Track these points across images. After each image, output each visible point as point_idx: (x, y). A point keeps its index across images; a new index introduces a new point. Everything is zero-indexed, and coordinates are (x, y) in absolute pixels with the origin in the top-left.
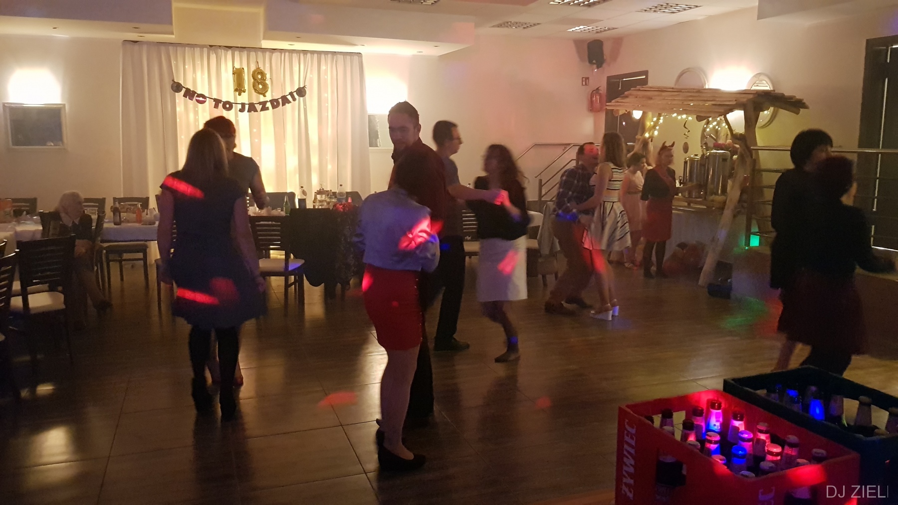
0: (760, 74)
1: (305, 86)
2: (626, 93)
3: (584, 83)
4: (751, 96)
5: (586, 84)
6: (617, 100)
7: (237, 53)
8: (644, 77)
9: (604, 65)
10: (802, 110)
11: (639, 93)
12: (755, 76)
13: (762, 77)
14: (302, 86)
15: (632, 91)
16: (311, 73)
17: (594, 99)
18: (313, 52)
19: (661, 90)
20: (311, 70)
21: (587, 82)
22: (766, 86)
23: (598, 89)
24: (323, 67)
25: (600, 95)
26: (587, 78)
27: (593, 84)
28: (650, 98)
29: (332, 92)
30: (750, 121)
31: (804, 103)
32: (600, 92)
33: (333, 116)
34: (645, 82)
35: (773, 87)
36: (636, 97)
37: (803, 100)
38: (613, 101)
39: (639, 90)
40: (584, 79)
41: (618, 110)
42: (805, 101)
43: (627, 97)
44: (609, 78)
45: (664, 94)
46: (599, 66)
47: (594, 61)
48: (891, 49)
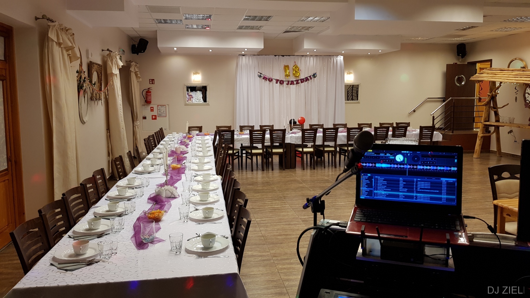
7: (286, 58)
9: (466, 57)
14: (315, 73)
15: (485, 71)
19: (502, 70)
24: (324, 63)
38: (474, 76)
41: (478, 80)
46: (463, 57)
47: (461, 55)
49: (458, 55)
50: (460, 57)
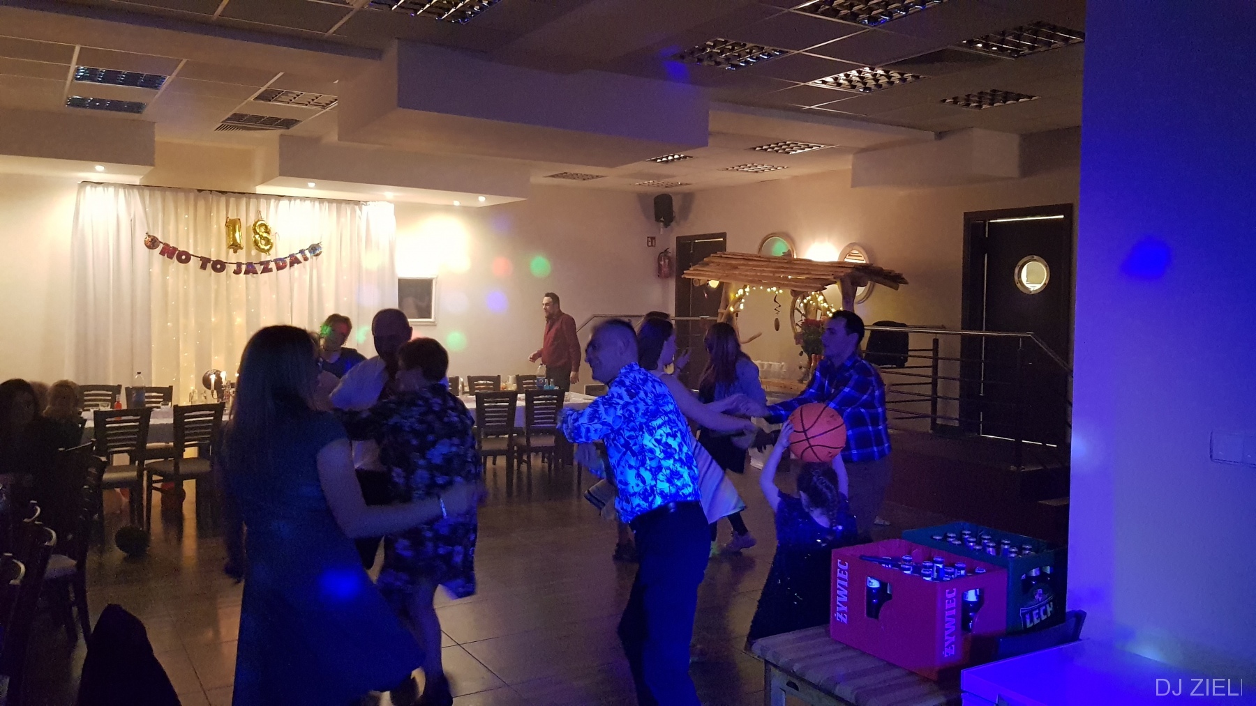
0: (852, 242)
1: (320, 243)
4: (849, 271)
5: (652, 245)
6: (697, 267)
7: (232, 200)
8: (722, 239)
9: (673, 224)
10: (901, 285)
11: (722, 261)
12: (845, 246)
13: (857, 247)
15: (712, 258)
18: (331, 201)
19: (747, 258)
21: (654, 243)
22: (859, 259)
23: (666, 251)
24: (343, 218)
25: (670, 259)
26: (653, 238)
27: (660, 248)
28: (736, 268)
30: (848, 297)
31: (903, 278)
32: (670, 255)
34: (722, 247)
35: (870, 260)
37: (902, 274)
38: (691, 269)
40: (650, 240)
43: (707, 264)
44: (678, 238)
45: (751, 263)
46: (667, 224)
47: (662, 219)
48: (989, 223)
50: (662, 224)
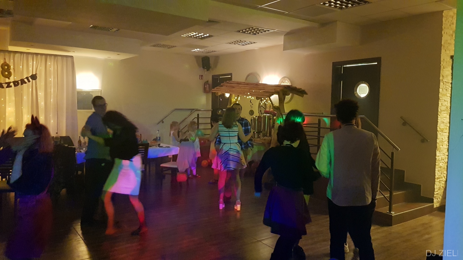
0: (285, 77)
1: (36, 74)
2: (221, 84)
3: (200, 78)
4: (281, 88)
5: (201, 79)
6: (217, 87)
8: (230, 76)
9: (210, 69)
10: (305, 95)
11: (228, 84)
12: (282, 78)
13: (286, 79)
14: (34, 74)
15: (225, 83)
16: (40, 66)
17: (206, 86)
18: (42, 54)
19: (239, 83)
20: (41, 65)
21: (202, 78)
22: (287, 83)
23: (207, 81)
24: (49, 63)
25: (209, 84)
26: (202, 76)
27: (205, 79)
28: (234, 87)
29: (54, 78)
30: (281, 100)
31: (306, 92)
32: (209, 83)
33: (54, 91)
34: (230, 79)
35: (291, 83)
36: (227, 86)
38: (215, 88)
39: (228, 83)
40: (200, 76)
41: (218, 93)
42: (306, 91)
43: (222, 86)
44: (212, 76)
45: (240, 85)
46: (208, 70)
47: (205, 67)
48: (343, 67)
49: (203, 68)
50: (206, 70)
